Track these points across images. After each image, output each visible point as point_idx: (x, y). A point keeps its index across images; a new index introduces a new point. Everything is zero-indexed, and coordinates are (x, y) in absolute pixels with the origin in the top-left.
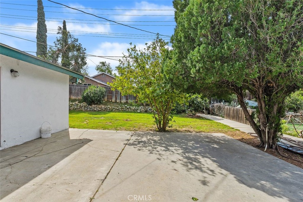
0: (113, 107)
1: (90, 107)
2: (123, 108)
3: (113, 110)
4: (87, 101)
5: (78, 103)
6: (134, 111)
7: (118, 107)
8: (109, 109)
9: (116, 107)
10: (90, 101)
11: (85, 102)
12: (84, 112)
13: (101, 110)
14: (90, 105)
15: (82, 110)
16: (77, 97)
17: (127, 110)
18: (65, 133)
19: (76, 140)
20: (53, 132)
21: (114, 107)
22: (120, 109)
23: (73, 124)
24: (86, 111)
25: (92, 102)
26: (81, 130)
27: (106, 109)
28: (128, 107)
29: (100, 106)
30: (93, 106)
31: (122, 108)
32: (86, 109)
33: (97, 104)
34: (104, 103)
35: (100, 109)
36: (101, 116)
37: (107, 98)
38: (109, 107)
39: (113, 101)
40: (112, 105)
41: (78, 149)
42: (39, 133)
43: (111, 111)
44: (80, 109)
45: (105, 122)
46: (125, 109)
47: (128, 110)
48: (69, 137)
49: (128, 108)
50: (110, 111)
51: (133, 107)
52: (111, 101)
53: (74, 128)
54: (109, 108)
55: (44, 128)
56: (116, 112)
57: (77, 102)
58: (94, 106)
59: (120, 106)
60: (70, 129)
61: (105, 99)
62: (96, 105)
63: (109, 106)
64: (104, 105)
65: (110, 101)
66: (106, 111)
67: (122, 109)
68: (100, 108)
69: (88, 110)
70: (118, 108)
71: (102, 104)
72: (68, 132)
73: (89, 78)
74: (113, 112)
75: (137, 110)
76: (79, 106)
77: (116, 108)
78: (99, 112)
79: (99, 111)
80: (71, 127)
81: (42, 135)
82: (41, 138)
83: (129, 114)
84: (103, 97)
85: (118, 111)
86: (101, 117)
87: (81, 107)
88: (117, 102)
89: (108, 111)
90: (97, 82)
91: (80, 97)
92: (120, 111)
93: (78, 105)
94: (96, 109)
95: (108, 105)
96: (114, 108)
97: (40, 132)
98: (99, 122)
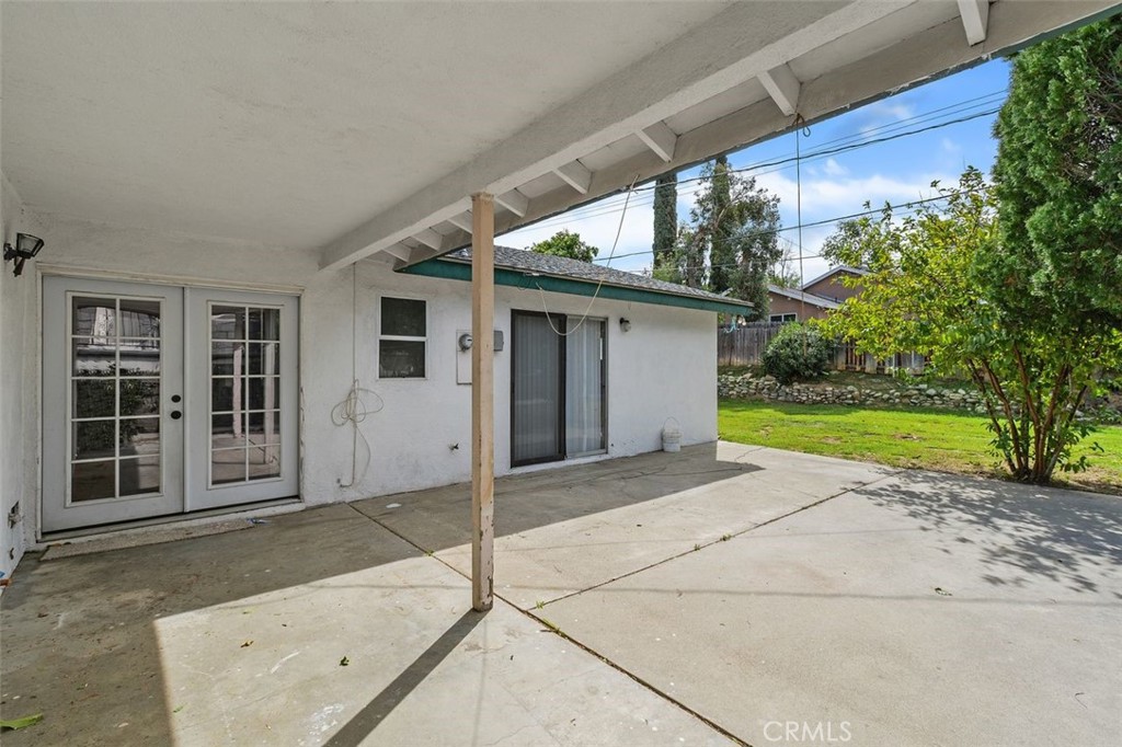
0: (868, 391)
1: (787, 390)
2: (910, 397)
3: (865, 400)
4: (775, 370)
5: (751, 377)
6: (957, 406)
7: (885, 391)
8: (853, 398)
9: (881, 390)
10: (787, 373)
11: (771, 374)
12: (768, 406)
13: (821, 401)
14: (787, 382)
15: (761, 400)
16: (749, 359)
17: (927, 404)
18: (708, 448)
19: (728, 463)
20: (684, 443)
21: (872, 390)
22: (897, 400)
23: (729, 433)
24: (774, 403)
25: (792, 375)
26: (745, 447)
27: (838, 397)
28: (932, 392)
29: (819, 389)
30: (796, 386)
31: (902, 396)
32: (773, 395)
33: (809, 379)
34: (836, 376)
35: (819, 398)
36: (818, 418)
37: (844, 361)
38: (851, 392)
39: (868, 369)
40: (863, 383)
41: (727, 477)
42: (660, 441)
43: (859, 404)
44: (758, 395)
45: (822, 436)
46: (917, 399)
47: (932, 404)
48: (715, 456)
49: (929, 396)
50: (854, 403)
51: (956, 392)
52: (863, 371)
53: (731, 441)
54: (850, 396)
55: (668, 430)
56: (876, 410)
57: (749, 375)
58: (798, 387)
59: (898, 389)
60: (720, 443)
61: (840, 362)
62: (805, 383)
63: (850, 388)
64: (836, 383)
65: (858, 368)
66: (841, 404)
67: (906, 400)
68: (818, 394)
69: (780, 398)
70: (886, 396)
71: (827, 379)
72: (715, 447)
73: (787, 297)
74: (865, 409)
75: (974, 403)
76: (753, 386)
77: (880, 394)
78: (815, 407)
79: (815, 403)
80: (723, 439)
81: (665, 445)
82: (662, 450)
83: (933, 417)
84: (831, 357)
85: (889, 405)
86: (816, 422)
87: (759, 390)
88: (887, 372)
89: (849, 404)
90: (815, 306)
91: (758, 361)
92: (894, 404)
93: (752, 382)
94: (804, 398)
95: (848, 385)
96: (869, 395)
97: (662, 438)
98: (802, 435)
